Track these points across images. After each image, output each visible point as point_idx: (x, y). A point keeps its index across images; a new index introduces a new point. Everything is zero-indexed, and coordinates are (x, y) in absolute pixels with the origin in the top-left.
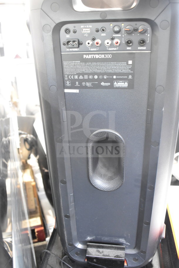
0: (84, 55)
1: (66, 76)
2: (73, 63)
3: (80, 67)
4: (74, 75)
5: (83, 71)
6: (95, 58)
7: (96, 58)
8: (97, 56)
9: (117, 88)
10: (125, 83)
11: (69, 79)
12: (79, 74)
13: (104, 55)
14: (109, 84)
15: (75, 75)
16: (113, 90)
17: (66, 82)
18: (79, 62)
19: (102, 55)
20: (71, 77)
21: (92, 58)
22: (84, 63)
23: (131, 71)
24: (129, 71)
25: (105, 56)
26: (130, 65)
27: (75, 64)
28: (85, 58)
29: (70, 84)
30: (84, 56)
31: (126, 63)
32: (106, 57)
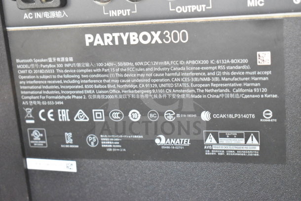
0: (87, 36)
1: (29, 111)
2: (48, 63)
3: (76, 79)
4: (56, 108)
5: (87, 95)
6: (125, 43)
7: (132, 43)
8: (134, 38)
9: (218, 158)
10: (249, 141)
11: (38, 124)
12: (72, 106)
13: (159, 33)
14: (186, 142)
15: (61, 107)
16: (203, 164)
17: (31, 132)
18: (71, 59)
19: (153, 33)
20: (45, 115)
21: (117, 43)
22: (87, 65)
23: (268, 93)
24: (260, 93)
25: (162, 37)
26: (265, 68)
27: (55, 69)
28: (91, 44)
29: (42, 139)
30: (88, 39)
31: (246, 61)
32: (167, 39)
